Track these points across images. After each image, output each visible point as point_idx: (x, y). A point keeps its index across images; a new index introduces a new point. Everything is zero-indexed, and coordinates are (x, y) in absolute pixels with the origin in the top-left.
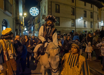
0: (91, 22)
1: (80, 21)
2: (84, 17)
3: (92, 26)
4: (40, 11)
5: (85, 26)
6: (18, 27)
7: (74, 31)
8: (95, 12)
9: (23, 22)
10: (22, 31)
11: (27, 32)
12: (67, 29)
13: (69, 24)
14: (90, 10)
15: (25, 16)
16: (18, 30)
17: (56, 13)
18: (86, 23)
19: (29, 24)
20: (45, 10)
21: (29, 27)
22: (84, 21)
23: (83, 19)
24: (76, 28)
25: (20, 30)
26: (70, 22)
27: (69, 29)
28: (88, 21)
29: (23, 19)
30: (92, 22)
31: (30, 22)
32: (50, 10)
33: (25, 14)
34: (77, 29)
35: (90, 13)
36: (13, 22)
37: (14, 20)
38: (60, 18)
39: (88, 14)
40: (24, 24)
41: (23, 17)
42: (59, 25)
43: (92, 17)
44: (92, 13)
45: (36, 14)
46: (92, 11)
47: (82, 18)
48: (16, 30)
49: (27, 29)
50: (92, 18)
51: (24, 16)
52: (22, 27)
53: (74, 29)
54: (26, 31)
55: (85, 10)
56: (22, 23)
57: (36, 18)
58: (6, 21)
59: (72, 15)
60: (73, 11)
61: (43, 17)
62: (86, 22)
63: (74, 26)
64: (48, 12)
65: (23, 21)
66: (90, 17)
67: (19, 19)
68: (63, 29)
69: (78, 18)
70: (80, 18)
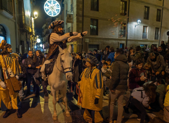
0: (156, 28)
1: (135, 27)
2: (145, 18)
3: (158, 37)
4: (62, 6)
5: (144, 36)
6: (23, 38)
7: (123, 44)
8: (166, 8)
9: (32, 29)
10: (32, 45)
11: (41, 45)
12: (110, 42)
13: (115, 32)
14: (156, 6)
15: (36, 17)
16: (25, 42)
17: (92, 12)
18: (147, 29)
19: (45, 31)
20: (72, 5)
21: (44, 36)
22: (144, 26)
23: (142, 23)
24: (127, 40)
25: (28, 43)
26: (118, 28)
27: (114, 41)
28: (151, 26)
29: (33, 22)
30: (158, 28)
31: (46, 28)
32: (81, 6)
33: (36, 13)
34: (128, 42)
35: (156, 10)
37: (17, 26)
38: (99, 21)
39: (153, 12)
40: (34, 31)
41: (33, 19)
42: (97, 34)
43: (159, 18)
44: (160, 10)
45: (56, 12)
46: (160, 6)
47: (139, 21)
48: (22, 42)
49: (42, 40)
50: (159, 21)
51: (34, 17)
52: (31, 36)
53: (124, 42)
54: (40, 44)
55: (147, 5)
56: (30, 30)
57: (57, 19)
58: (3, 27)
59: (122, 14)
60: (124, 7)
61: (68, 18)
62: (148, 28)
63: (124, 36)
64: (77, 9)
65: (33, 27)
66: (156, 19)
67: (25, 24)
68: (105, 41)
69: (132, 21)
70: (136, 21)
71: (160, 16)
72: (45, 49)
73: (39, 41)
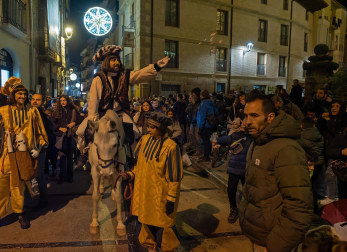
0: (280, 57)
1: (244, 56)
2: (259, 40)
3: (284, 72)
4: (116, 18)
5: (260, 71)
6: (45, 72)
7: (223, 85)
8: (296, 23)
9: (61, 57)
10: (61, 85)
11: (78, 85)
12: (200, 80)
13: (209, 64)
14: (279, 19)
15: (69, 37)
16: (48, 80)
17: (168, 28)
18: (266, 59)
19: (86, 60)
20: (132, 17)
21: (84, 69)
22: (259, 54)
23: (255, 47)
24: (229, 78)
25: (52, 81)
26: (213, 56)
27: (207, 79)
28: (272, 54)
29: (63, 44)
30: (284, 57)
31: (87, 55)
32: (148, 18)
33: (69, 30)
34: (232, 81)
35: (279, 26)
36: (31, 54)
37: (34, 51)
38: (180, 44)
39: (274, 29)
40: (64, 61)
41: (63, 40)
42: (177, 66)
43: (285, 40)
44: (286, 26)
45: (105, 28)
46: (285, 20)
47: (250, 44)
48: (41, 80)
49: (79, 76)
50: (285, 44)
51: (65, 37)
52: (59, 69)
53: (224, 81)
54: (76, 82)
55: (262, 18)
56: (58, 60)
57: (106, 40)
58: (8, 53)
59: (219, 33)
60: (223, 20)
61: (125, 39)
62: (266, 56)
63: (224, 69)
64: (142, 23)
65: (63, 53)
66: (279, 41)
67: (49, 48)
68: (190, 79)
69: (237, 45)
70: (246, 45)
71: (286, 36)
72: (84, 91)
73: (73, 77)
